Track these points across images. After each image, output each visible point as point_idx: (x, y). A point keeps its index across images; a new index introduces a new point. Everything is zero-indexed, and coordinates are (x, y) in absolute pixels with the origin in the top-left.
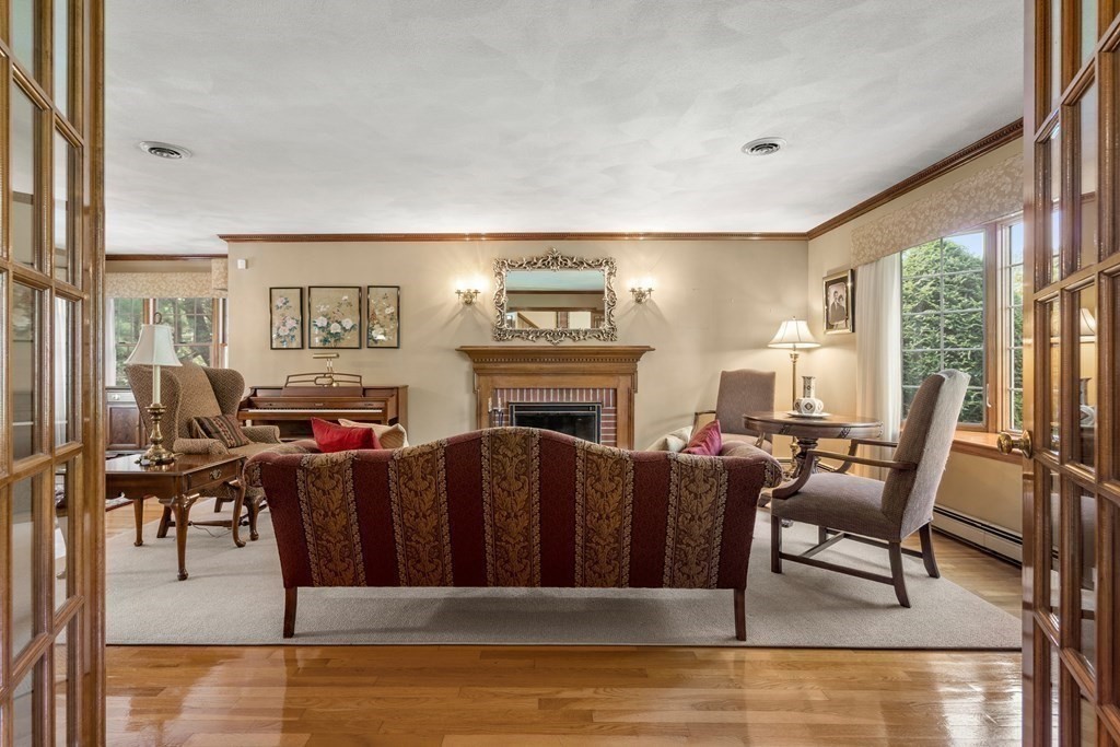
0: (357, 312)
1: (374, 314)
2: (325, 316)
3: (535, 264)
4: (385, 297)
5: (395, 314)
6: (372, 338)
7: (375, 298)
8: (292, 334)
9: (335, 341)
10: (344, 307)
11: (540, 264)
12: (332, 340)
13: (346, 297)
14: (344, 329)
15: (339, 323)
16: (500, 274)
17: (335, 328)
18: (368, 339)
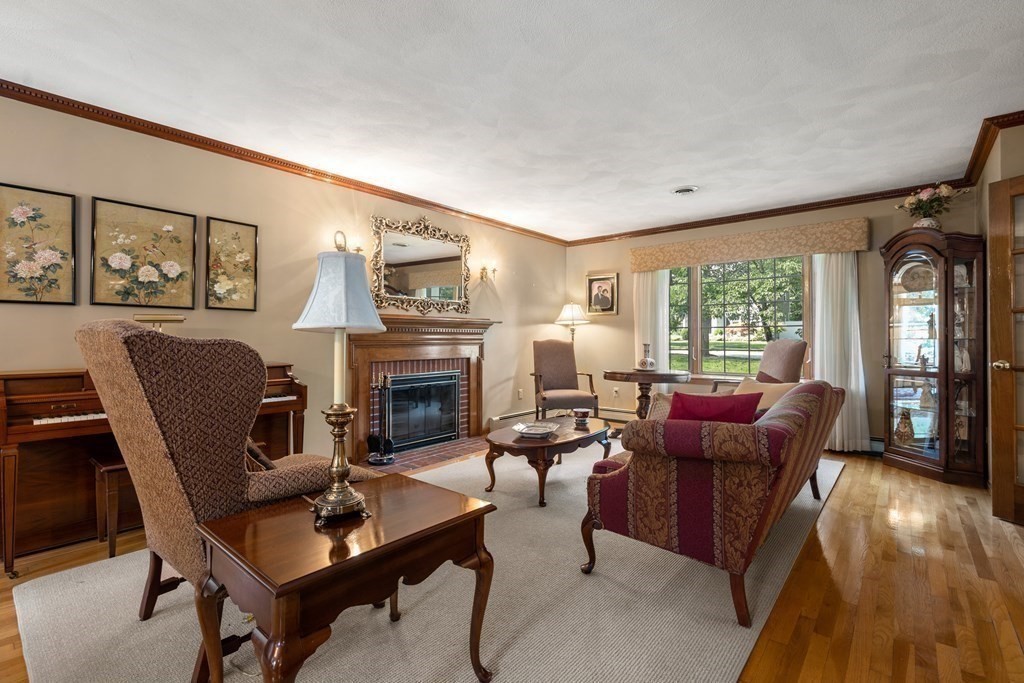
0: (190, 254)
1: (217, 260)
2: (127, 252)
3: (410, 229)
4: (236, 237)
5: (251, 264)
6: (214, 294)
7: (219, 238)
8: (51, 275)
9: (148, 295)
10: (164, 243)
11: (413, 230)
12: (142, 293)
13: (170, 228)
14: (165, 277)
15: (157, 266)
16: (378, 233)
17: (147, 274)
18: (207, 296)
